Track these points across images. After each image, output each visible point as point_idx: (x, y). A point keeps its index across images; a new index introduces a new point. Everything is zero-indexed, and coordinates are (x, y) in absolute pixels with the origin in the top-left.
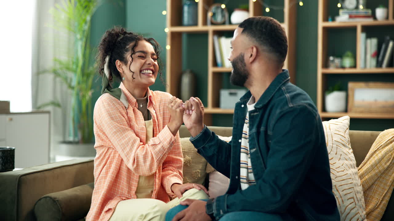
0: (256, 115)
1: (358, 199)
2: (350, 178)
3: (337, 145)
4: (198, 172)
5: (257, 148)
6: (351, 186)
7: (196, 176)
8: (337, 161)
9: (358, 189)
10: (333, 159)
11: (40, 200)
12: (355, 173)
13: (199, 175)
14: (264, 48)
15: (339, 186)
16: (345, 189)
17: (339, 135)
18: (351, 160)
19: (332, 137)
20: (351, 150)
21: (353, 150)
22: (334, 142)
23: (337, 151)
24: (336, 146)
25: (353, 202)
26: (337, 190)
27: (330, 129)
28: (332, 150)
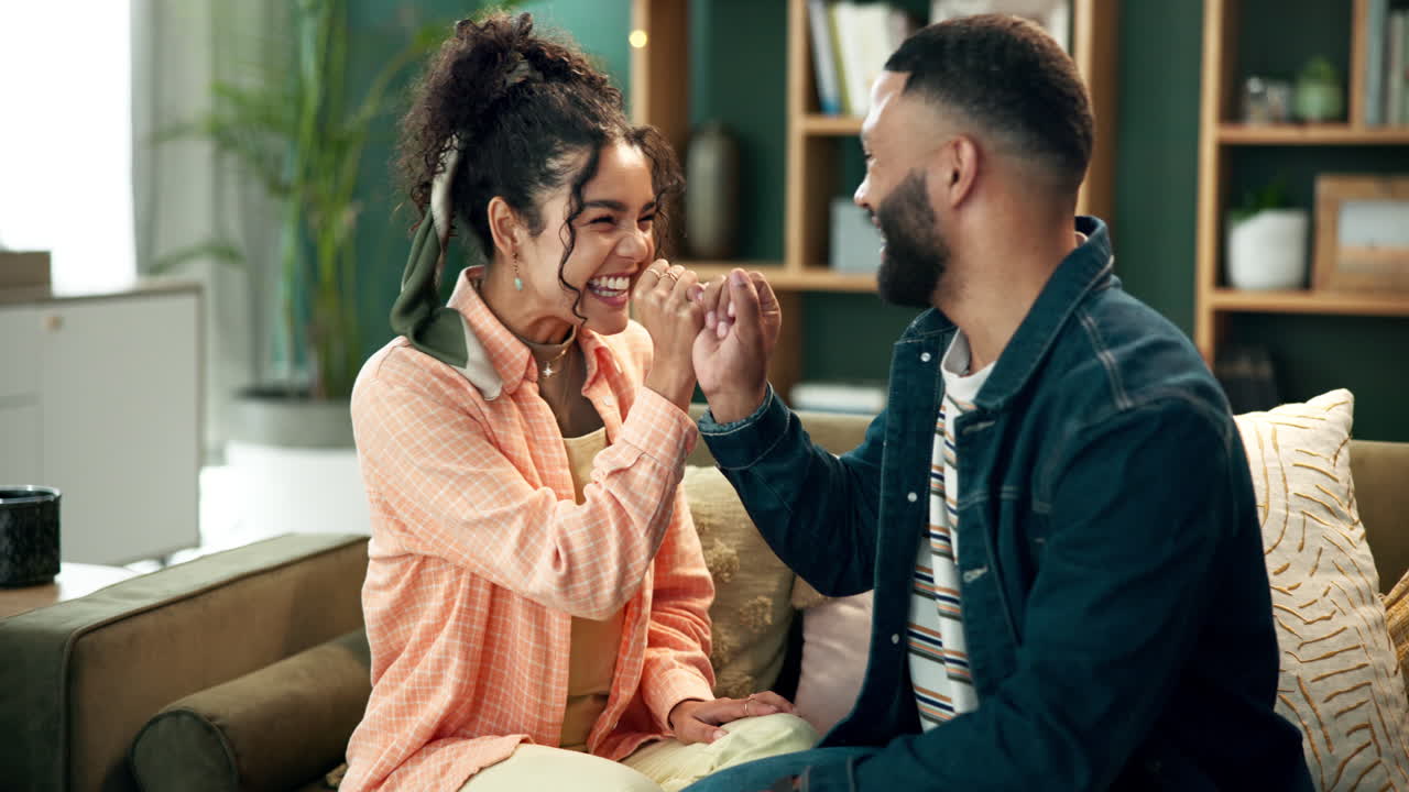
0: (985, 430)
1: (1388, 730)
2: (1358, 647)
3: (1303, 513)
4: (764, 605)
5: (990, 568)
6: (1358, 677)
7: (755, 620)
8: (1304, 578)
9: (1388, 690)
10: (1289, 570)
11: (155, 721)
12: (1377, 625)
13: (768, 619)
14: (1001, 140)
15: (1313, 681)
16: (1339, 693)
17: (1312, 472)
18: (1359, 571)
19: (1285, 480)
20: (1360, 530)
21: (1365, 526)
22: (1293, 501)
23: (1303, 539)
24: (1301, 517)
25: (1369, 744)
26: (1307, 698)
27: (1276, 447)
28: (1283, 533)
